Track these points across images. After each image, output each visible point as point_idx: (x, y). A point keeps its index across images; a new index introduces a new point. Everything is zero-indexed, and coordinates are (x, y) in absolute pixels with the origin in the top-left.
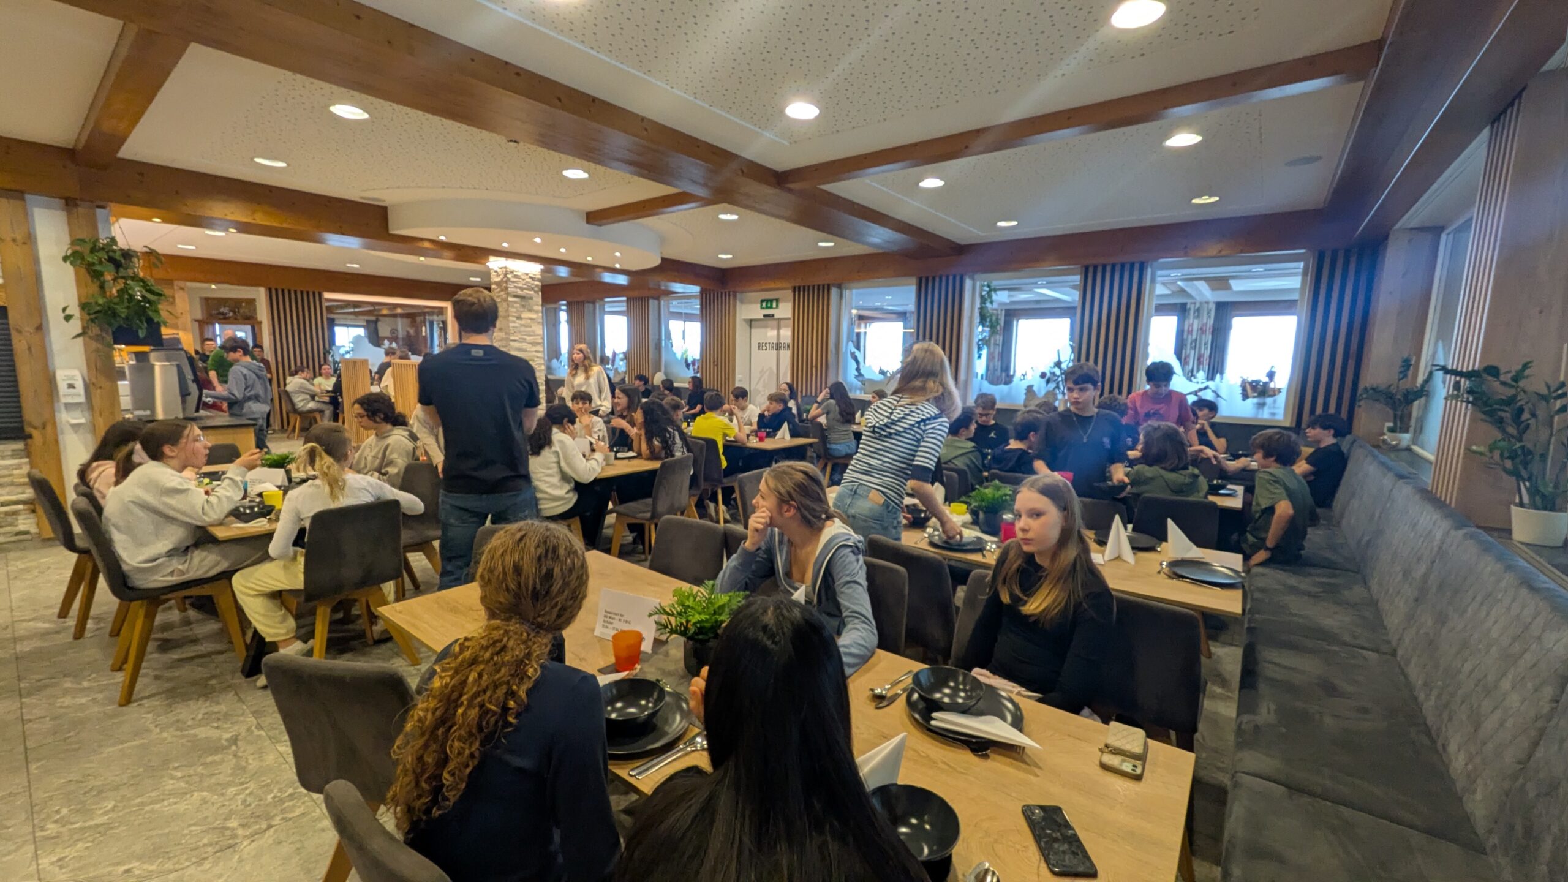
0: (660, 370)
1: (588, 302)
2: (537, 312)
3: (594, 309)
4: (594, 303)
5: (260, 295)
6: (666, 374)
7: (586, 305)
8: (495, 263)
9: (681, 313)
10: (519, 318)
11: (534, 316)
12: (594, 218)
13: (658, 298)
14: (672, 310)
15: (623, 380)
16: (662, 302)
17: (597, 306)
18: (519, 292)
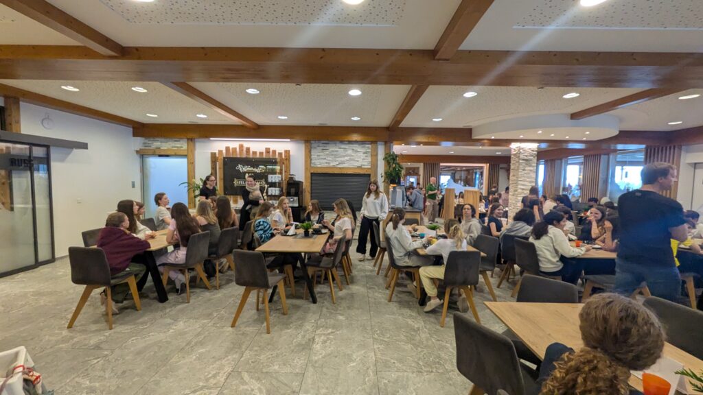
0: (606, 196)
1: (558, 159)
2: (533, 166)
3: (562, 162)
4: (561, 159)
5: (421, 166)
6: (610, 198)
7: (556, 161)
8: (514, 146)
9: (626, 162)
10: (524, 170)
11: (531, 168)
12: (574, 116)
13: (608, 154)
14: (618, 160)
15: (578, 201)
16: (611, 157)
17: (563, 161)
18: (525, 158)
